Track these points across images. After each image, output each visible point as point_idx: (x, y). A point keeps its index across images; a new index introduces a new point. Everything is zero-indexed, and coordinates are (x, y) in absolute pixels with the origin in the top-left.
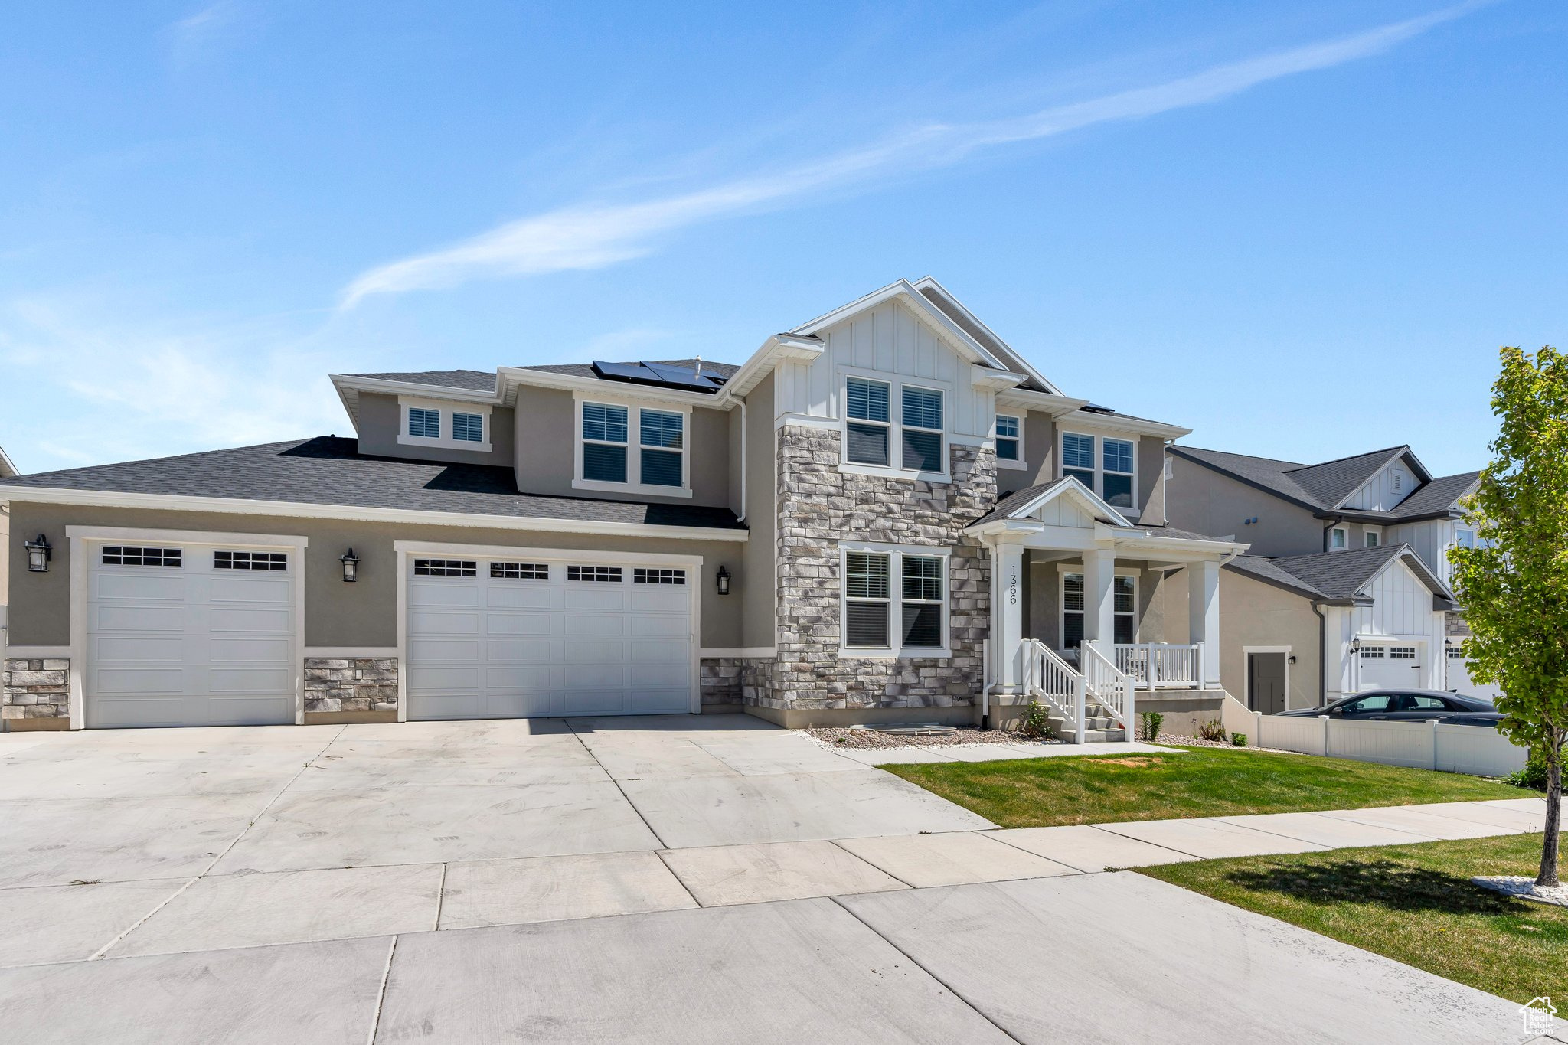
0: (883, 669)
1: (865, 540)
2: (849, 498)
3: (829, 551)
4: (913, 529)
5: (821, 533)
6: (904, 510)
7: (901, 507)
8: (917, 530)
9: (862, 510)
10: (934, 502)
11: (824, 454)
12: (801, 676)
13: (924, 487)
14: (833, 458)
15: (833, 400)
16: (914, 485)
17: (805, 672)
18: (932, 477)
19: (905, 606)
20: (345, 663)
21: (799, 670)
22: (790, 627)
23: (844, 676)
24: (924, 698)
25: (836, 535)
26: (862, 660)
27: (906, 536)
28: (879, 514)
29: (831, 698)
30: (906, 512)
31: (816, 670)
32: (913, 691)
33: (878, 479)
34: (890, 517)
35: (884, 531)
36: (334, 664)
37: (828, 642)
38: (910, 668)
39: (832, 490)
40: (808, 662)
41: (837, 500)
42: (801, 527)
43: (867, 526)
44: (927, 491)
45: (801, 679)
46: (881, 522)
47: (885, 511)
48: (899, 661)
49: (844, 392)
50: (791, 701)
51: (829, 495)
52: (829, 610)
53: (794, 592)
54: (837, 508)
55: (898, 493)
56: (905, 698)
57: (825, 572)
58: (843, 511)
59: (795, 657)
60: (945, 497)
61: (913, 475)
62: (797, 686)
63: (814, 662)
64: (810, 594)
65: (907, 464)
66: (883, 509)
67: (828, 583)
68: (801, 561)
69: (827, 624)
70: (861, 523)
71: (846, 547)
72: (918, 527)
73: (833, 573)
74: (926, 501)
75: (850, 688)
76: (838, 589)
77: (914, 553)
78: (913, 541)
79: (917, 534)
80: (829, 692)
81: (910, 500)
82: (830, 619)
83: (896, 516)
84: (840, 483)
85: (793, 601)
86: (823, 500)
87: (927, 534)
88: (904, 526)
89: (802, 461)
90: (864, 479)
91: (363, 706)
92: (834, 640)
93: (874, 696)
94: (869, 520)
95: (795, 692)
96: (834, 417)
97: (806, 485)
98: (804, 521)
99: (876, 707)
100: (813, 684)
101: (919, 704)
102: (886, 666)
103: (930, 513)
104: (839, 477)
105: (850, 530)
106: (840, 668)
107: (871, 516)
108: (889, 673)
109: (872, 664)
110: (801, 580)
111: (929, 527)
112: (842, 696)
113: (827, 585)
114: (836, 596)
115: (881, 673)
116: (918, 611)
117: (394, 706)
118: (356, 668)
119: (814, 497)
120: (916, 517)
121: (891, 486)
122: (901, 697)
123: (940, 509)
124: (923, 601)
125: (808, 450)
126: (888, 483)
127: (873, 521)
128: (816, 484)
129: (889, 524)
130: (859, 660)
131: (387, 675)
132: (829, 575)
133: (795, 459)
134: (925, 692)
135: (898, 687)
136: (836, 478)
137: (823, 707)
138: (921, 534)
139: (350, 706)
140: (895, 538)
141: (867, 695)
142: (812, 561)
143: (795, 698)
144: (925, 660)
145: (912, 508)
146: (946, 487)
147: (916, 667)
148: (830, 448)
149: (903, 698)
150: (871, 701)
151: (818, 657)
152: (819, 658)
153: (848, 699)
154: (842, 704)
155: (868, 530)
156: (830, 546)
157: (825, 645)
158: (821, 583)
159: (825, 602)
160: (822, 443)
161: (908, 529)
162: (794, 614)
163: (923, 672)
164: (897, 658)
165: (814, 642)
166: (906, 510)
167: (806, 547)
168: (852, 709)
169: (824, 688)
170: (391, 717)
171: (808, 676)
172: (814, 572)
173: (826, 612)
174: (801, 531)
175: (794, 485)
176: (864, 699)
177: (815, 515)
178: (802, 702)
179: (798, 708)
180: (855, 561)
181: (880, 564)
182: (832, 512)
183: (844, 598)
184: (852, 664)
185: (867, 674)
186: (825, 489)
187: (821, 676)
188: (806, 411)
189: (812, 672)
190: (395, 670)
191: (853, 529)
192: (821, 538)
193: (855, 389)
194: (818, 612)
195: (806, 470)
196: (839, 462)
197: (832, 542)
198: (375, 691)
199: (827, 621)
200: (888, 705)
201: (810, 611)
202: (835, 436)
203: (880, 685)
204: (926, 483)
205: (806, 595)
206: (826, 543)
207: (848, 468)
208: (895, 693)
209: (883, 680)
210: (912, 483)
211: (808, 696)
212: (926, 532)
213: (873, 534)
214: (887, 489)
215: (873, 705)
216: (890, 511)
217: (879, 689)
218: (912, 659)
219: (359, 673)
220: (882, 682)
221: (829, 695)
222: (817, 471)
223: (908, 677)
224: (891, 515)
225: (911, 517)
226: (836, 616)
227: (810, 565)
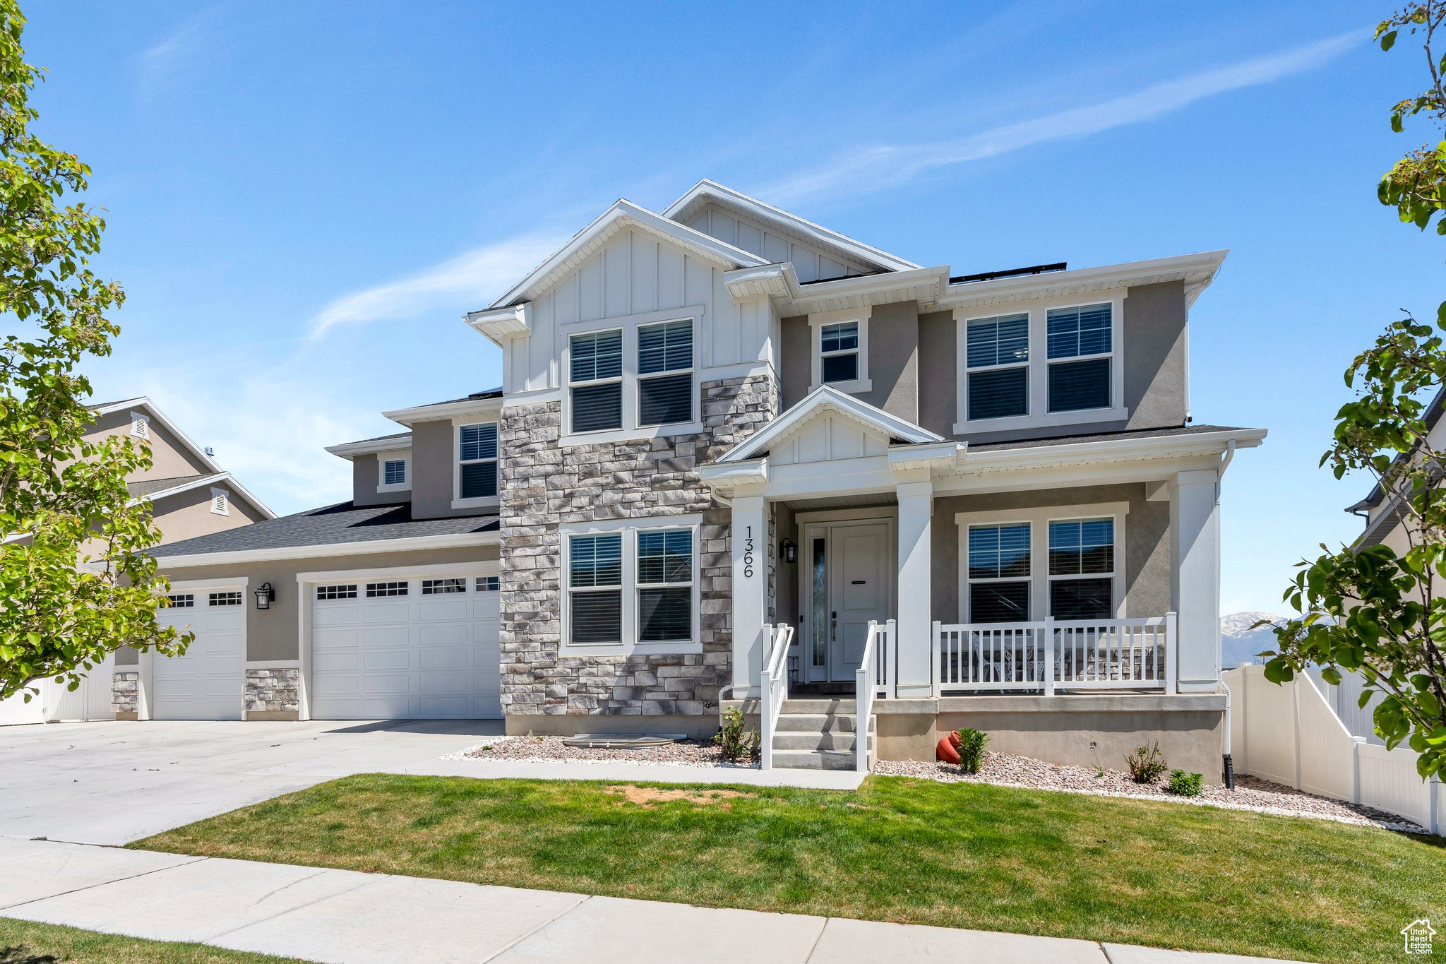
0: (611, 669)
1: (589, 520)
2: (570, 474)
3: (547, 538)
4: (648, 498)
5: (538, 519)
6: (637, 477)
7: (633, 475)
8: (655, 498)
9: (586, 485)
10: (676, 461)
11: (541, 430)
12: (518, 678)
13: (664, 444)
14: (552, 432)
15: (554, 367)
16: (650, 444)
17: (521, 673)
18: (677, 429)
19: (643, 592)
20: (268, 672)
21: (514, 671)
22: (505, 625)
23: (564, 677)
24: (663, 705)
25: (554, 519)
26: (584, 659)
27: (639, 508)
28: (604, 487)
29: (550, 702)
30: (639, 479)
31: (533, 671)
32: (649, 696)
33: (605, 446)
34: (619, 489)
35: (611, 506)
36: (261, 674)
37: (545, 640)
38: (646, 667)
39: (550, 468)
40: (525, 663)
41: (556, 479)
42: (517, 515)
43: (591, 503)
44: (667, 448)
45: (517, 681)
46: (609, 496)
47: (613, 482)
48: (630, 659)
49: (566, 356)
50: (507, 705)
51: (546, 475)
52: (547, 604)
53: (509, 587)
54: (556, 488)
55: (630, 457)
56: (638, 703)
57: (543, 561)
58: (564, 490)
59: (510, 657)
60: (692, 452)
61: (651, 432)
62: (512, 689)
63: (531, 663)
64: (526, 588)
65: (647, 419)
66: (610, 479)
67: (546, 574)
68: (517, 552)
69: (545, 620)
70: (584, 501)
71: (568, 530)
72: (655, 495)
73: (552, 561)
74: (666, 461)
75: (571, 691)
76: (557, 579)
77: (653, 526)
78: (649, 512)
79: (654, 503)
80: (547, 696)
81: (643, 464)
82: (548, 614)
83: (627, 486)
84: (559, 458)
85: (509, 597)
86: (540, 482)
87: (667, 502)
88: (638, 496)
89: (517, 443)
90: (588, 449)
91: (277, 707)
92: (554, 637)
93: (599, 701)
94: (593, 496)
95: (510, 695)
96: (554, 385)
97: (521, 469)
98: (520, 509)
99: (602, 714)
100: (529, 687)
101: (655, 710)
102: (614, 665)
103: (671, 475)
104: (558, 452)
105: (571, 511)
106: (559, 668)
107: (596, 491)
108: (618, 673)
109: (598, 663)
110: (516, 574)
111: (670, 493)
112: (562, 700)
113: (544, 577)
114: (555, 588)
115: (608, 674)
116: (659, 597)
117: (296, 707)
118: (274, 677)
119: (531, 480)
120: (654, 482)
121: (620, 451)
122: (633, 702)
123: (684, 467)
124: (664, 585)
125: (525, 430)
126: (617, 448)
127: (597, 496)
128: (532, 466)
129: (618, 497)
130: (581, 659)
131: (292, 682)
132: (548, 565)
133: (510, 443)
134: (662, 696)
135: (629, 691)
136: (554, 455)
137: (541, 712)
138: (661, 503)
139: (271, 707)
140: (626, 512)
141: (591, 698)
142: (529, 551)
143: (510, 701)
144: (665, 657)
145: (647, 473)
146: (694, 438)
147: (653, 667)
148: (549, 423)
149: (637, 703)
150: (596, 706)
151: (535, 656)
152: (536, 658)
153: (570, 704)
154: (562, 710)
155: (593, 507)
156: (549, 532)
157: (543, 643)
158: (538, 575)
159: (543, 595)
160: (541, 419)
161: (643, 498)
162: (509, 611)
163: (662, 671)
164: (629, 655)
165: (531, 641)
166: (640, 476)
167: (522, 536)
168: (574, 715)
169: (542, 691)
170: (293, 717)
171: (525, 678)
172: (530, 563)
173: (544, 606)
174: (517, 520)
175: (509, 472)
176: (588, 703)
177: (532, 500)
178: (518, 707)
179: (514, 713)
180: (580, 546)
181: (611, 544)
182: (551, 493)
183: (566, 588)
184: (573, 664)
185: (591, 674)
186: (542, 469)
187: (538, 678)
188: (524, 387)
189: (529, 673)
190: (295, 678)
191: (575, 510)
192: (539, 524)
193: (579, 347)
194: (534, 606)
195: (523, 452)
196: (559, 436)
197: (551, 527)
198: (285, 695)
199: (544, 617)
200: (617, 712)
201: (526, 607)
202: (555, 407)
203: (607, 688)
204: (667, 438)
205: (521, 590)
206: (545, 529)
207: (570, 440)
208: (625, 698)
209: (610, 681)
210: (647, 442)
211: (524, 700)
212: (666, 499)
213: (597, 510)
214: (615, 456)
215: (598, 711)
216: (619, 481)
217: (606, 693)
218: (648, 657)
219: (275, 680)
220: (608, 684)
221: (548, 699)
222: (534, 450)
223: (643, 679)
224: (620, 486)
225: (646, 483)
226: (555, 611)
227: (527, 556)
